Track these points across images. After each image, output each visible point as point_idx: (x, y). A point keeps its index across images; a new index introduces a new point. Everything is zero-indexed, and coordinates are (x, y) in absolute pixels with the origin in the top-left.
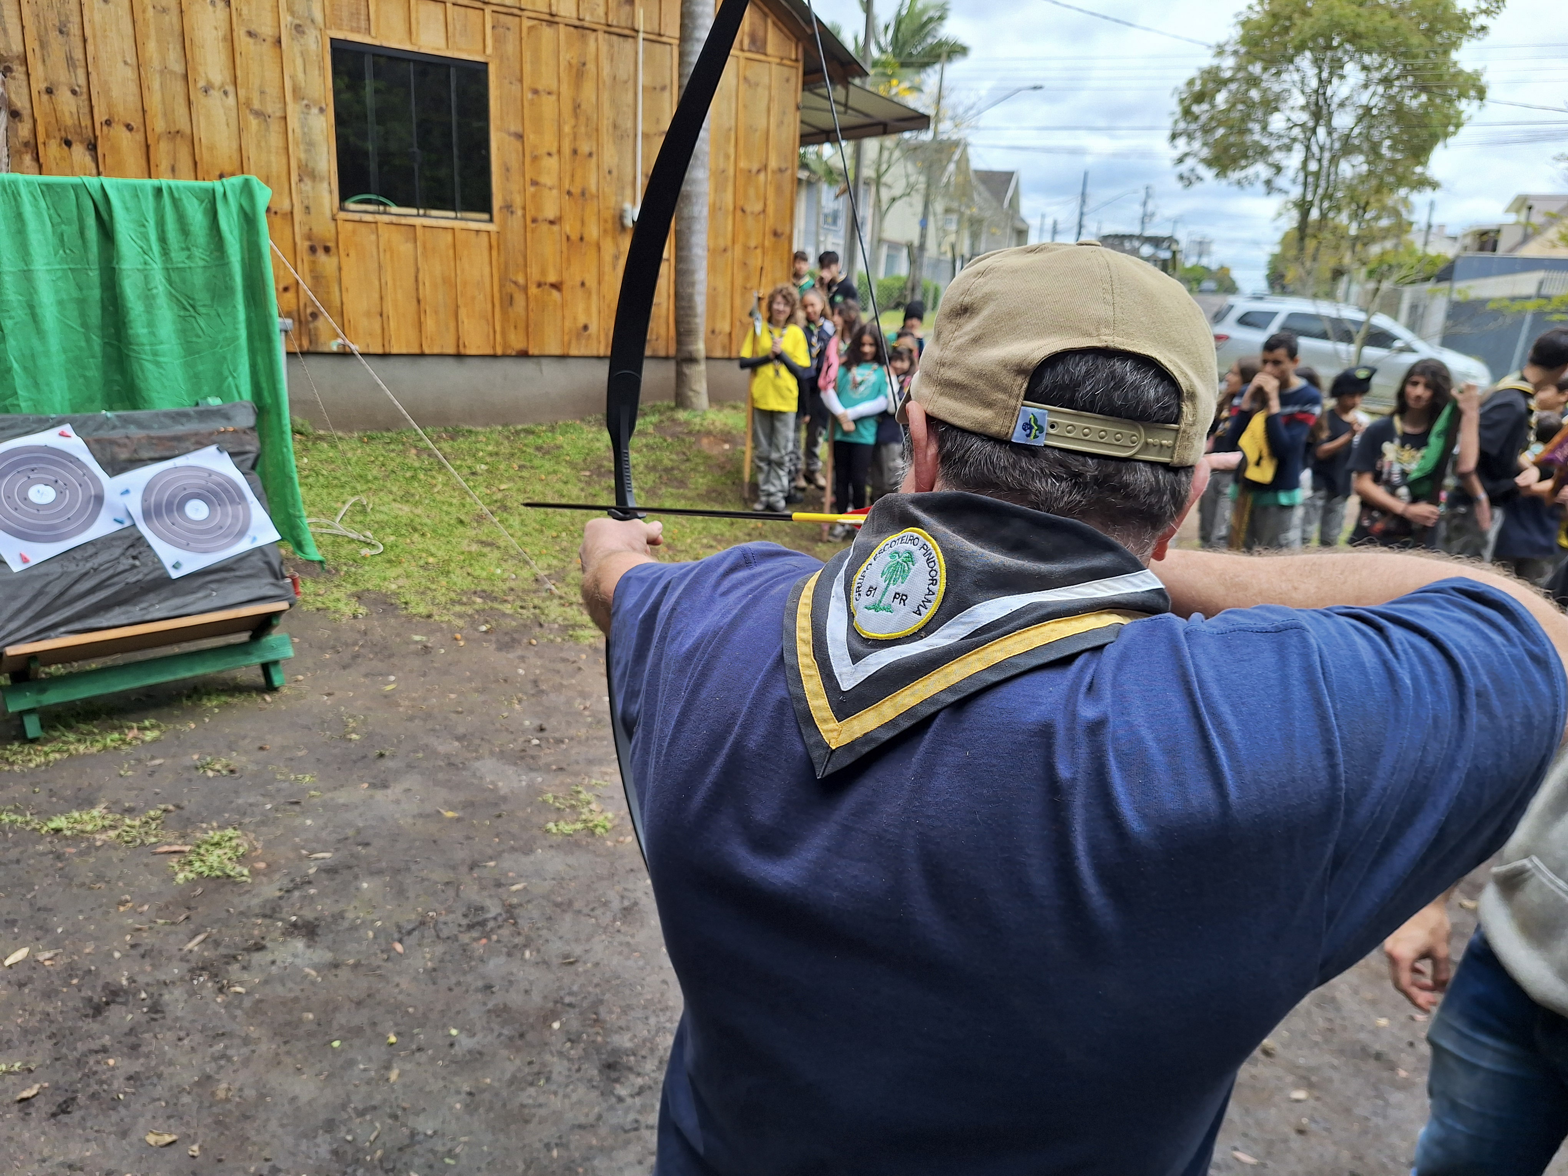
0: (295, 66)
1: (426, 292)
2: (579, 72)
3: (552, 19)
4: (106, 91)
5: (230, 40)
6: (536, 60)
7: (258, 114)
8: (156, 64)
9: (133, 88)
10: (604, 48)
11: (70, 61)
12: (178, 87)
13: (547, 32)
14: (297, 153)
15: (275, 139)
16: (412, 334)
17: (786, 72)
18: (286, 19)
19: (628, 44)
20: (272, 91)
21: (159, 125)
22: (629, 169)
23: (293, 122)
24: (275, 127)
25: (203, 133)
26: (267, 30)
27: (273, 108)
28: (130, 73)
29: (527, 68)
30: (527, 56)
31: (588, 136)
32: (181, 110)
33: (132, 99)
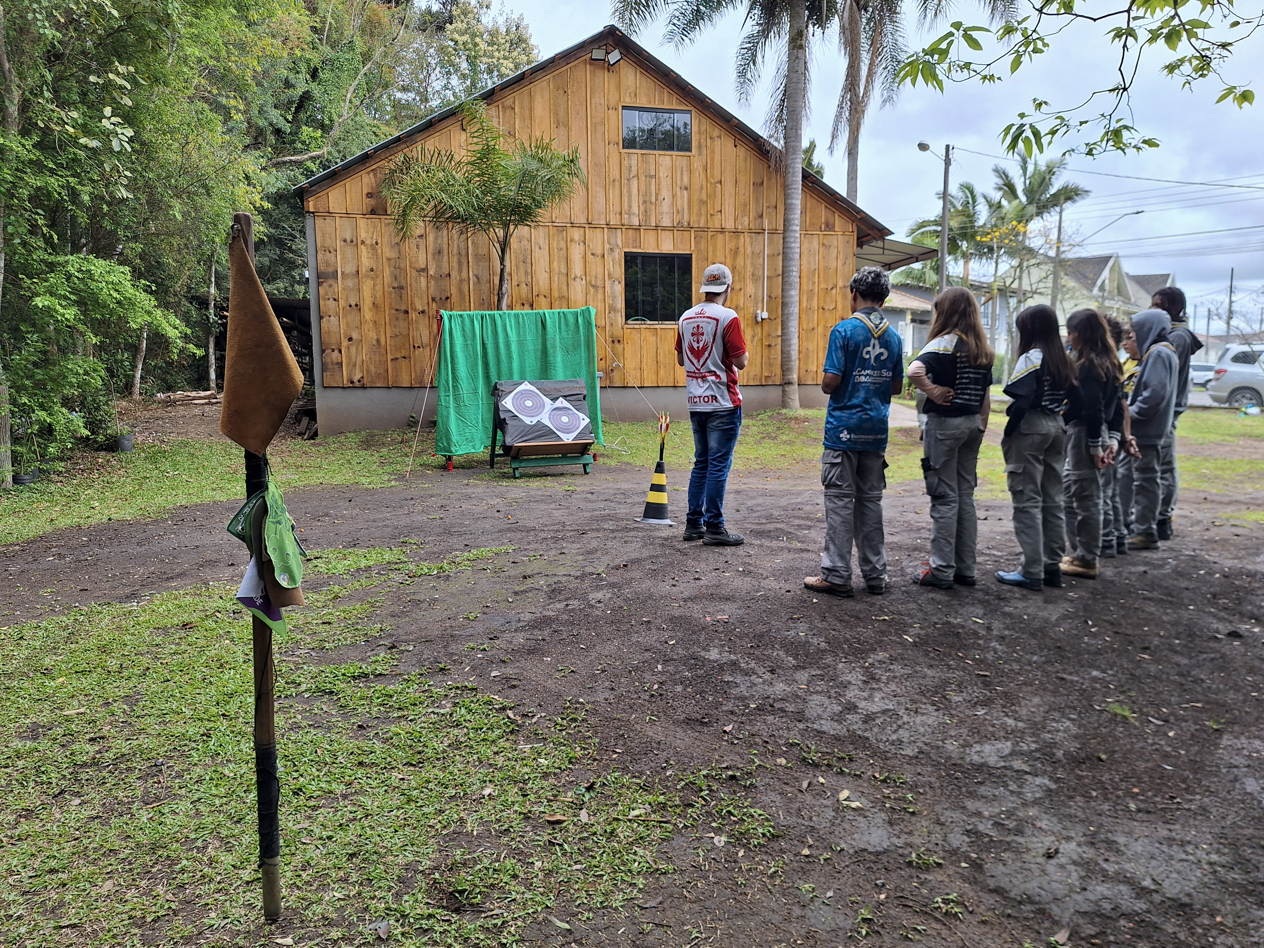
0: (609, 265)
1: (661, 358)
2: (735, 252)
3: (722, 231)
4: (538, 284)
5: (585, 257)
6: (714, 251)
7: (593, 286)
8: (557, 271)
9: (548, 281)
10: (748, 240)
11: (526, 272)
12: (564, 278)
13: (720, 236)
14: (609, 301)
15: (600, 296)
16: (654, 378)
17: (847, 238)
18: (607, 246)
19: (760, 237)
20: (600, 277)
21: (556, 294)
22: (760, 294)
23: (608, 289)
24: (600, 291)
25: (572, 297)
26: (599, 252)
27: (599, 283)
28: (547, 275)
29: (710, 254)
30: (710, 249)
31: (740, 281)
32: (565, 288)
33: (547, 285)
